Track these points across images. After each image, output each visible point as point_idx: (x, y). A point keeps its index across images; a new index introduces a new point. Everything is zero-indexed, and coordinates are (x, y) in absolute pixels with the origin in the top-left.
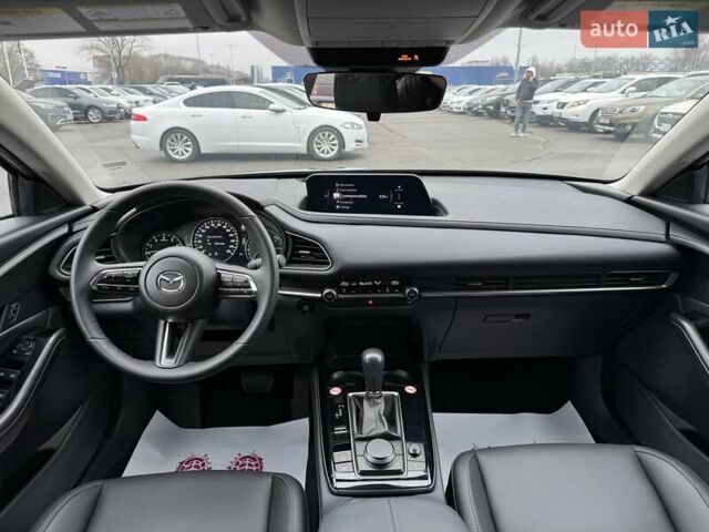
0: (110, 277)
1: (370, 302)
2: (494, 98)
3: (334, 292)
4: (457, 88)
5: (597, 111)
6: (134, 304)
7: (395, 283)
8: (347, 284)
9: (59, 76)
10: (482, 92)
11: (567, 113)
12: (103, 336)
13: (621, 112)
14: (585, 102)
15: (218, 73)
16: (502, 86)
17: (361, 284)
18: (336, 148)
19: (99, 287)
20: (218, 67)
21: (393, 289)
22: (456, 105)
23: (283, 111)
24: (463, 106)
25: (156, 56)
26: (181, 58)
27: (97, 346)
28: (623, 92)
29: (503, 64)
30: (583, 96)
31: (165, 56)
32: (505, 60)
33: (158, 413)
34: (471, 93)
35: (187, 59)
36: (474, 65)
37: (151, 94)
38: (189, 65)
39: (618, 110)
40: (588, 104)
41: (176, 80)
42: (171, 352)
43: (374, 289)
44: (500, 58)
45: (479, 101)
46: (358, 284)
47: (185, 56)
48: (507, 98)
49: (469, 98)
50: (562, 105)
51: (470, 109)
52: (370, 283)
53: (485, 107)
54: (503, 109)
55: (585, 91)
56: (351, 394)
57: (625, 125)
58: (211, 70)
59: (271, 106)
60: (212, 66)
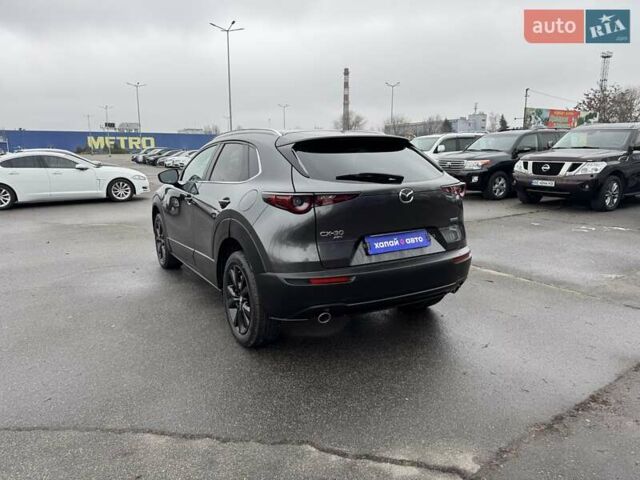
18: (129, 193)
23: (86, 169)
32: (216, 129)
36: (190, 132)
44: (211, 127)
59: (77, 166)
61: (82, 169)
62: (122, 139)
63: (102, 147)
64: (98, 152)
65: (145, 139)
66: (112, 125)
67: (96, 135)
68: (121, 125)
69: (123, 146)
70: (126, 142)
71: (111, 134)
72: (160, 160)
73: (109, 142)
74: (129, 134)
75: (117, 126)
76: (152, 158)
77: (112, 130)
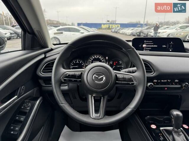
0: (69, 75)
1: (166, 89)
2: (139, 31)
3: (153, 84)
4: (128, 28)
5: (170, 34)
6: (68, 87)
7: (176, 81)
8: (156, 81)
10: (135, 29)
12: (67, 103)
13: (176, 35)
14: (166, 32)
16: (140, 28)
17: (162, 81)
19: (64, 79)
20: (63, 23)
21: (176, 83)
22: (128, 33)
24: (130, 33)
26: (53, 21)
27: (63, 107)
28: (176, 29)
29: (138, 23)
30: (164, 31)
31: (50, 20)
32: (139, 22)
33: (66, 127)
34: (132, 30)
36: (131, 23)
38: (55, 22)
39: (176, 34)
40: (167, 32)
42: (97, 111)
43: (167, 83)
44: (138, 21)
45: (135, 32)
46: (167, 81)
48: (143, 31)
49: (131, 31)
51: (132, 34)
52: (166, 81)
54: (142, 34)
55: (165, 29)
56: (161, 128)
59: (81, 32)
60: (62, 23)
61: (82, 33)
62: (111, 25)
63: (105, 28)
64: (104, 29)
65: (117, 25)
66: (108, 21)
67: (104, 24)
68: (112, 21)
69: (111, 27)
70: (112, 26)
71: (108, 24)
72: (119, 31)
73: (107, 26)
74: (113, 24)
75: (110, 21)
76: (116, 31)
77: (108, 23)
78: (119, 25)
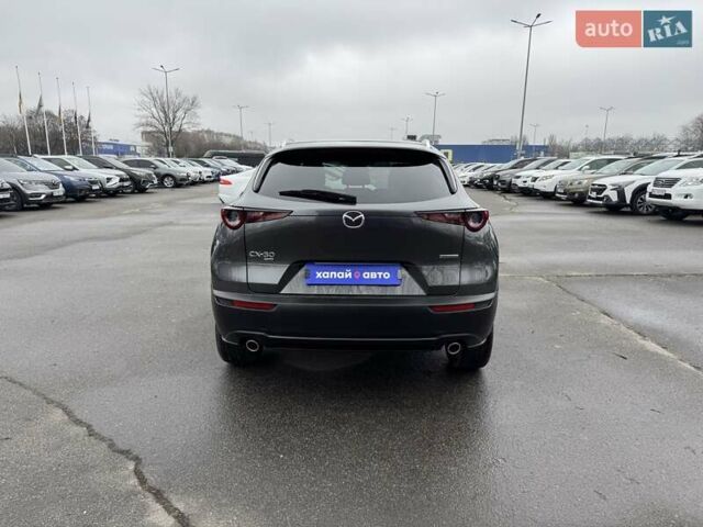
2: (490, 174)
5: (559, 183)
9: (111, 147)
11: (538, 185)
14: (551, 177)
15: (255, 149)
20: (256, 143)
25: (199, 132)
26: (221, 134)
28: (580, 170)
31: (209, 132)
35: (226, 135)
36: (495, 143)
37: (208, 166)
38: (228, 141)
39: (570, 182)
40: (555, 178)
41: (224, 154)
45: (479, 176)
47: (226, 132)
48: (500, 173)
50: (535, 179)
51: (471, 182)
53: (482, 181)
54: (495, 183)
57: (574, 193)
58: (249, 145)
60: (250, 143)
66: (413, 138)
68: (422, 137)
75: (418, 139)
78: (450, 152)
